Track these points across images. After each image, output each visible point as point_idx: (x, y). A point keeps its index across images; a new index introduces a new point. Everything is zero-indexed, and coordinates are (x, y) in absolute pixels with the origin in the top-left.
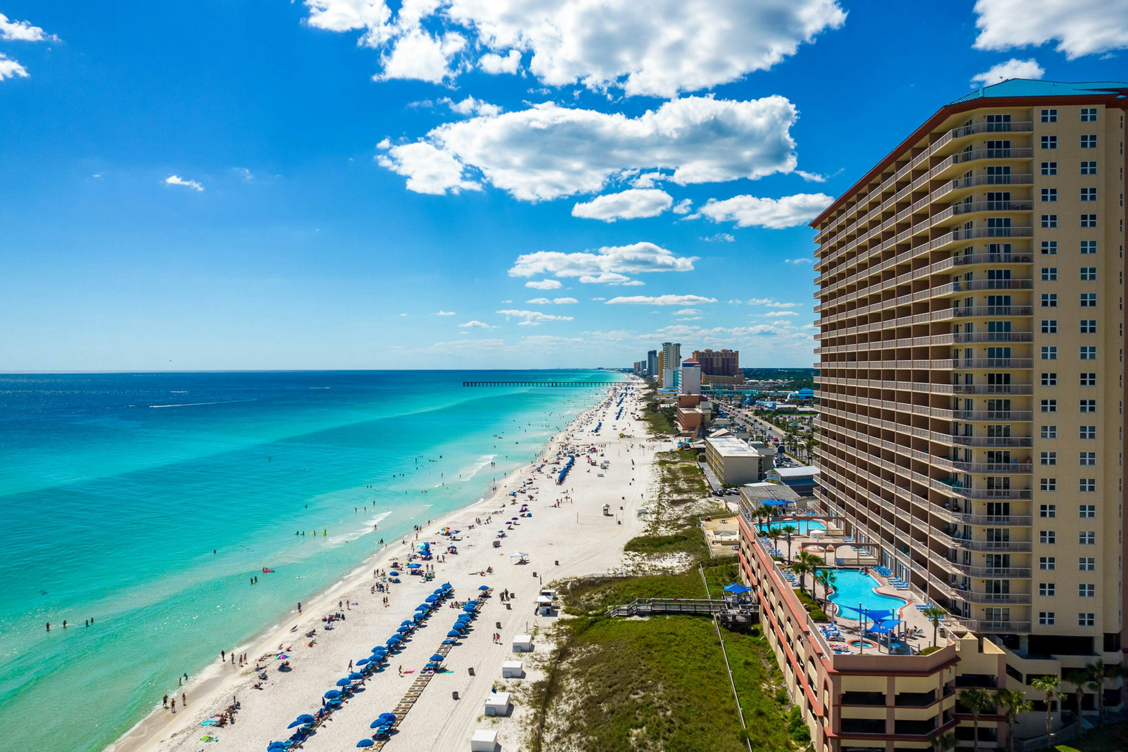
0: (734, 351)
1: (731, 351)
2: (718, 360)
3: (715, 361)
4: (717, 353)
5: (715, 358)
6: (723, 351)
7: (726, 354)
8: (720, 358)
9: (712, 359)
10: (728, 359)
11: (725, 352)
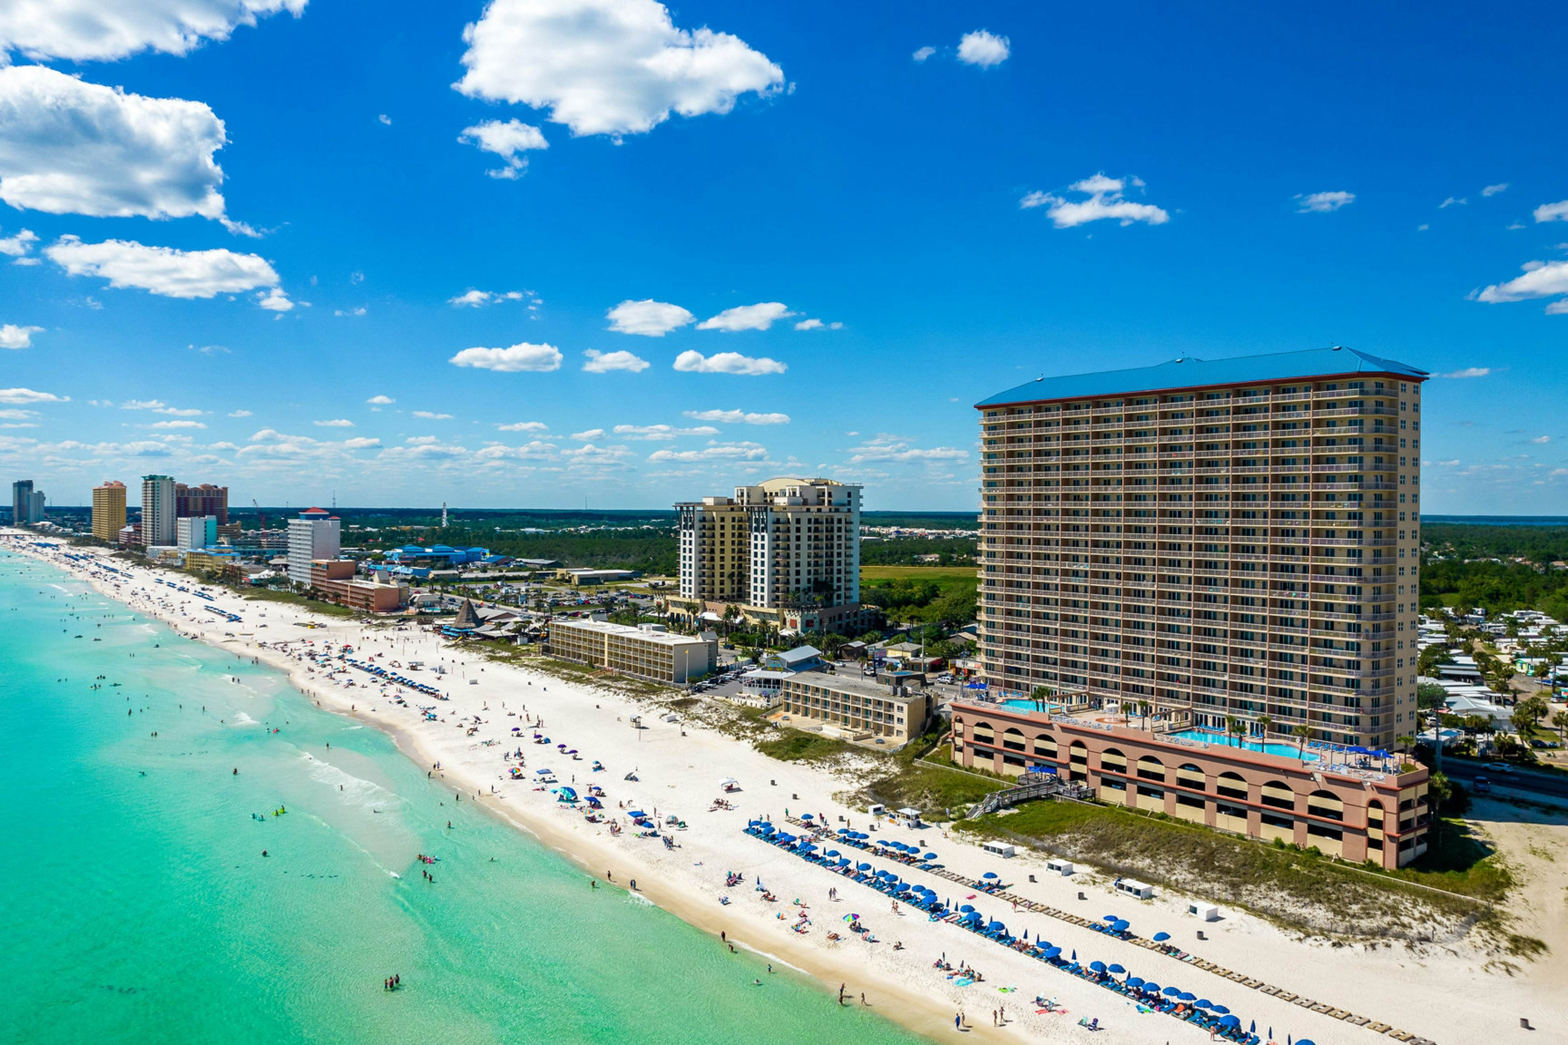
0: (220, 487)
1: (216, 487)
2: (196, 500)
3: (191, 502)
4: (196, 490)
5: (191, 498)
6: (204, 486)
7: (208, 492)
8: (200, 497)
9: (186, 500)
10: (211, 499)
11: (208, 489)
